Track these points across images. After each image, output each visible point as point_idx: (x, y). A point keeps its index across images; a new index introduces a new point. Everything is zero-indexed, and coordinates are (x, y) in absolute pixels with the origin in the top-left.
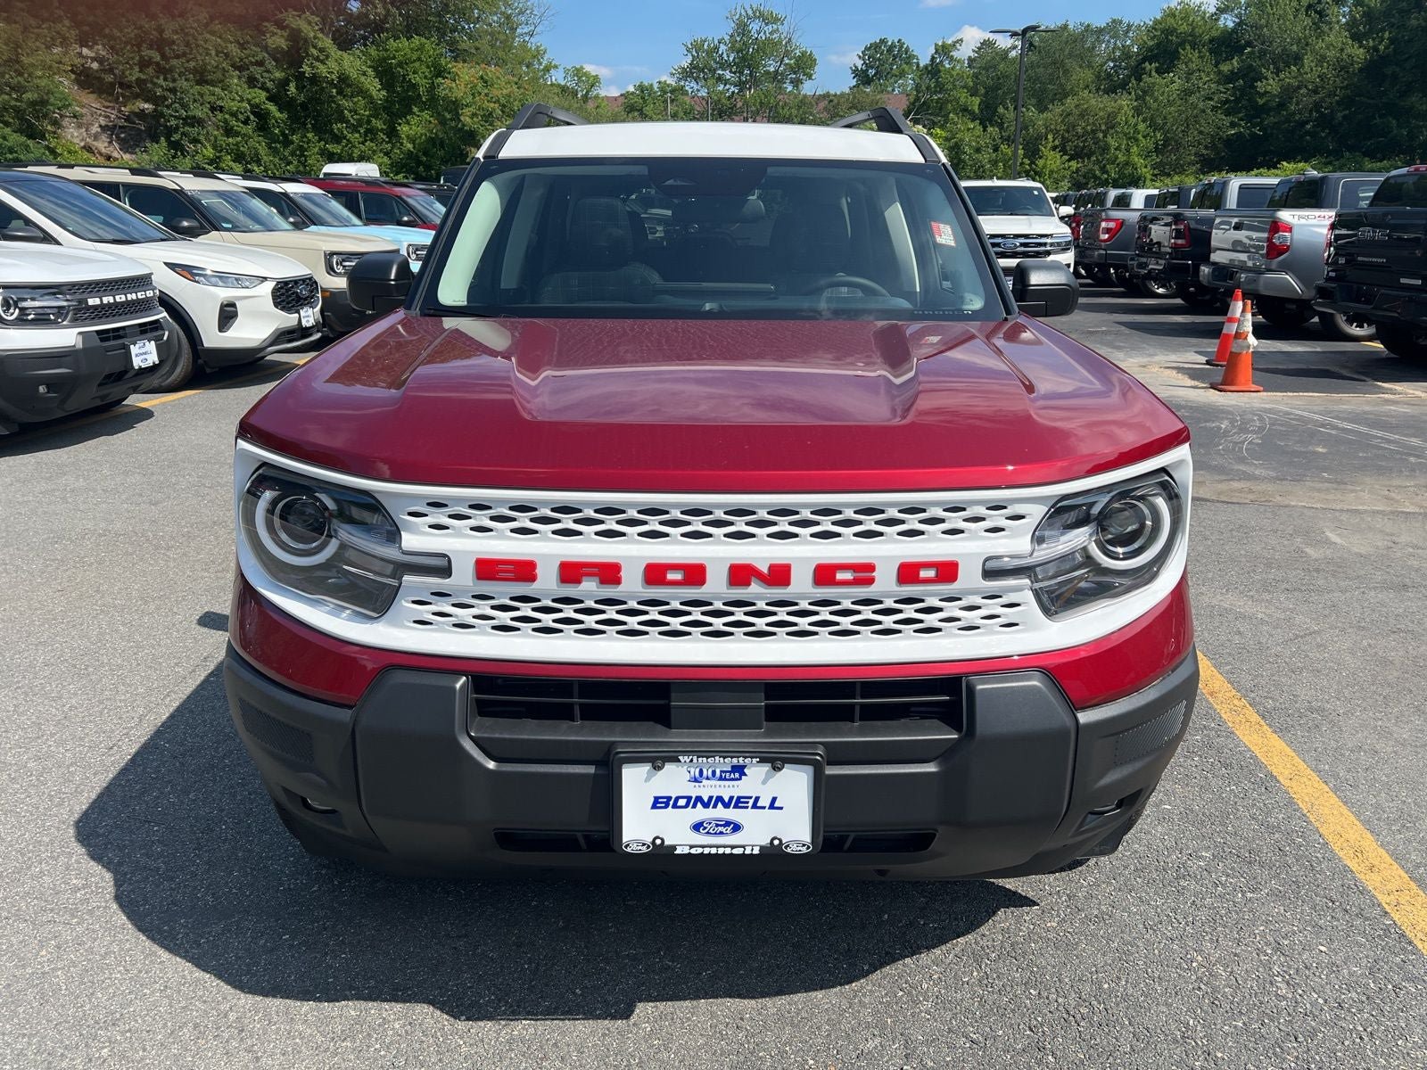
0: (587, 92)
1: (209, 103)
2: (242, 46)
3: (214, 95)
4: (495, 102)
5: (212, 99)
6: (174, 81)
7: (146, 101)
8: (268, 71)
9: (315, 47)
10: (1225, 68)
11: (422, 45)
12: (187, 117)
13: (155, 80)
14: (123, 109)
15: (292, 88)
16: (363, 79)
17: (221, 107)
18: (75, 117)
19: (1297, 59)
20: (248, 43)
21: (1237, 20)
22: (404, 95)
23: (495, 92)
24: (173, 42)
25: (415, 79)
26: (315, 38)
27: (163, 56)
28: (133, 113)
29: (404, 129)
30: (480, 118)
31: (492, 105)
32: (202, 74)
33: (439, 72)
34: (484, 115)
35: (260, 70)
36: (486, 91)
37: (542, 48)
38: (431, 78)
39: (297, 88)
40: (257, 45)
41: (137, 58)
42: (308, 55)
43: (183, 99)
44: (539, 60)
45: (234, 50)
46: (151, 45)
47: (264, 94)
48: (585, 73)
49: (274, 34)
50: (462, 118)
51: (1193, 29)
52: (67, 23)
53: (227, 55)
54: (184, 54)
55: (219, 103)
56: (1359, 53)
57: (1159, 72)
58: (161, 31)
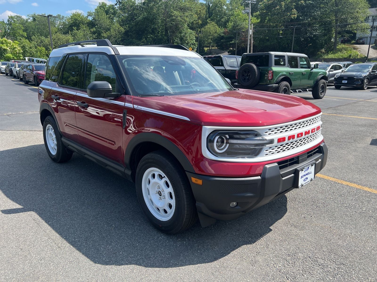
10: (92, 30)
19: (109, 30)
21: (93, 18)
51: (82, 20)
56: (122, 29)
57: (77, 30)
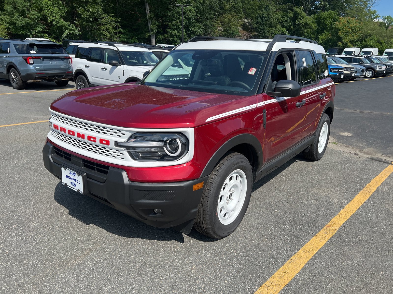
0: (390, 24)
1: (271, 32)
2: (283, 17)
3: (273, 30)
4: (350, 29)
5: (272, 31)
6: (263, 27)
7: (256, 32)
8: (288, 23)
9: (300, 16)
11: (331, 13)
12: (265, 36)
13: (259, 27)
14: (251, 34)
15: (292, 27)
16: (312, 24)
17: (274, 33)
18: (240, 37)
20: (285, 16)
22: (322, 27)
23: (351, 25)
24: (265, 17)
25: (327, 23)
26: (301, 13)
27: (262, 21)
28: (253, 35)
29: (320, 37)
30: (344, 33)
31: (349, 29)
32: (271, 25)
33: (335, 20)
34: (346, 32)
35: (286, 23)
36: (348, 25)
37: (376, 11)
38: (332, 22)
39: (293, 27)
40: (286, 16)
41: (256, 22)
42: (298, 18)
43: (264, 31)
44: (374, 15)
45: (280, 18)
46: (260, 18)
47: (285, 29)
48: (390, 18)
49: (290, 13)
50: (339, 33)
52: (243, 13)
53: (278, 20)
54: (267, 20)
55: (273, 32)
58: (263, 14)
